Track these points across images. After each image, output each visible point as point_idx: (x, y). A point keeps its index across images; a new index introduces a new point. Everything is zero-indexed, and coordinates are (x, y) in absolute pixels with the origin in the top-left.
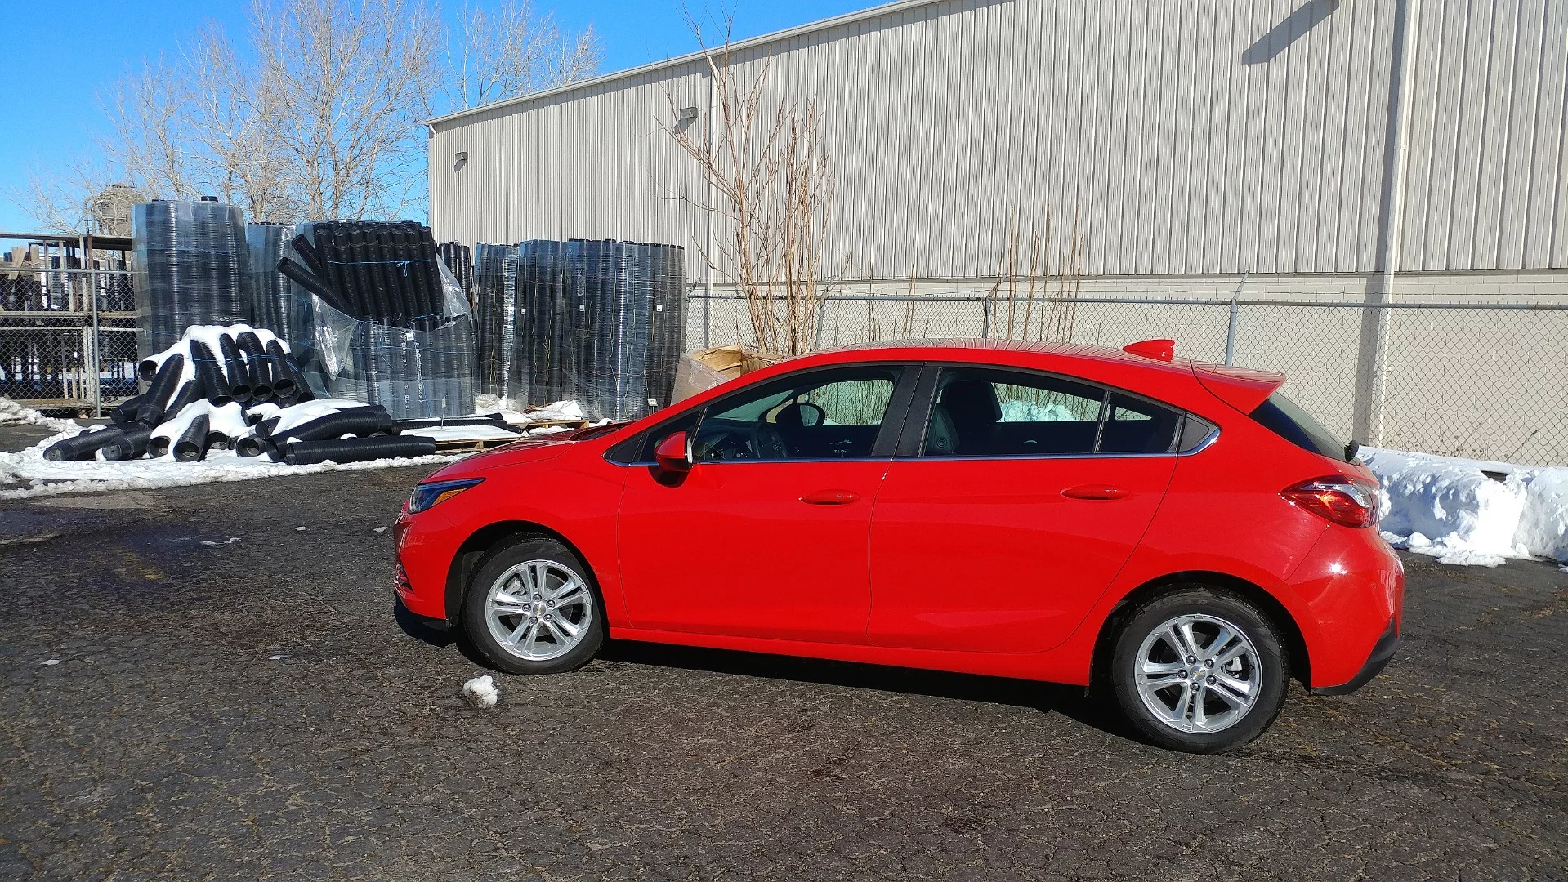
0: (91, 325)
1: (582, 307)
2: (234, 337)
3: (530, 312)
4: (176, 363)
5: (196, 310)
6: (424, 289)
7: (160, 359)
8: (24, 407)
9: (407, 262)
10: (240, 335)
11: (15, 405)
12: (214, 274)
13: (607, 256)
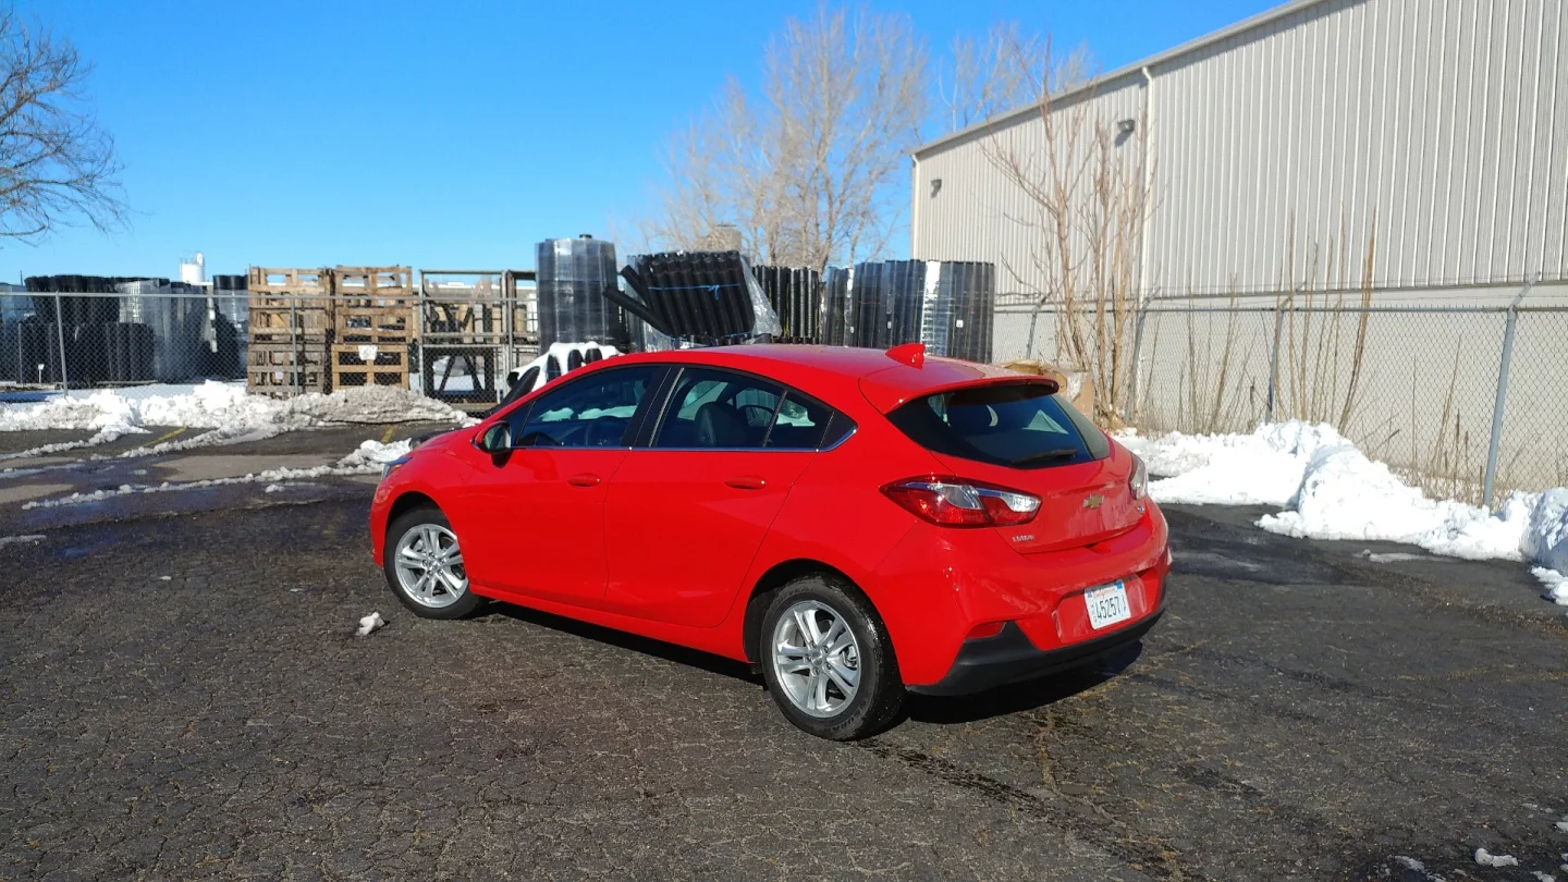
0: (508, 343)
1: (890, 324)
2: (583, 353)
3: (857, 330)
4: (534, 373)
5: (572, 329)
6: (736, 311)
7: (522, 371)
8: (454, 409)
9: (718, 286)
10: (588, 351)
11: (448, 408)
12: (587, 300)
13: (910, 275)
